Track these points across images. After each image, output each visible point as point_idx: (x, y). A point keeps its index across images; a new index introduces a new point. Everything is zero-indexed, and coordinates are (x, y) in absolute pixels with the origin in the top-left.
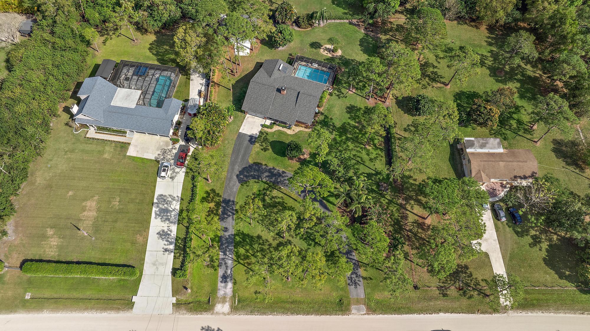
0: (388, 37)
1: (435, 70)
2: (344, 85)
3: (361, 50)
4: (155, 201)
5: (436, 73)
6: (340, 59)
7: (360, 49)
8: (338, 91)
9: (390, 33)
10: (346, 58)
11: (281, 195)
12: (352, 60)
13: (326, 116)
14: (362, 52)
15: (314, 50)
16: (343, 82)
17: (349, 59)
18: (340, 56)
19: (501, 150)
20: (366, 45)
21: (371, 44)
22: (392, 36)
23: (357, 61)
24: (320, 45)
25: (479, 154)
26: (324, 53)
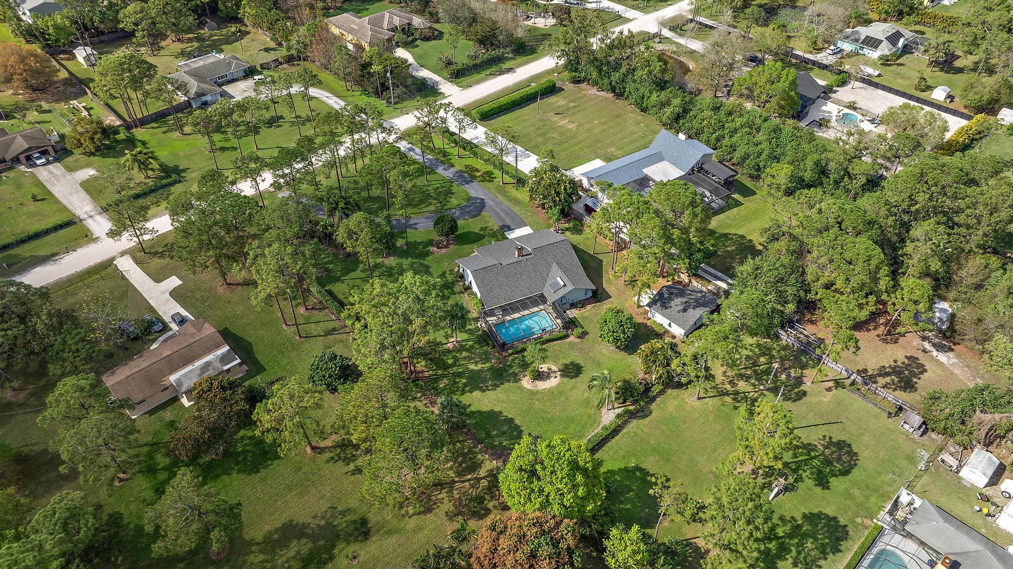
0: (483, 473)
1: (352, 466)
2: (470, 343)
3: (501, 412)
4: (527, 152)
5: (348, 461)
6: (515, 375)
7: (505, 414)
8: (470, 330)
9: (486, 484)
10: (509, 381)
11: (424, 210)
12: (496, 386)
13: (455, 294)
14: (497, 409)
15: (567, 361)
16: (477, 346)
17: (503, 384)
18: (520, 380)
19: (173, 378)
20: (502, 426)
21: (497, 436)
22: (478, 480)
23: (489, 390)
24: (568, 376)
25: (208, 351)
26: (547, 366)
